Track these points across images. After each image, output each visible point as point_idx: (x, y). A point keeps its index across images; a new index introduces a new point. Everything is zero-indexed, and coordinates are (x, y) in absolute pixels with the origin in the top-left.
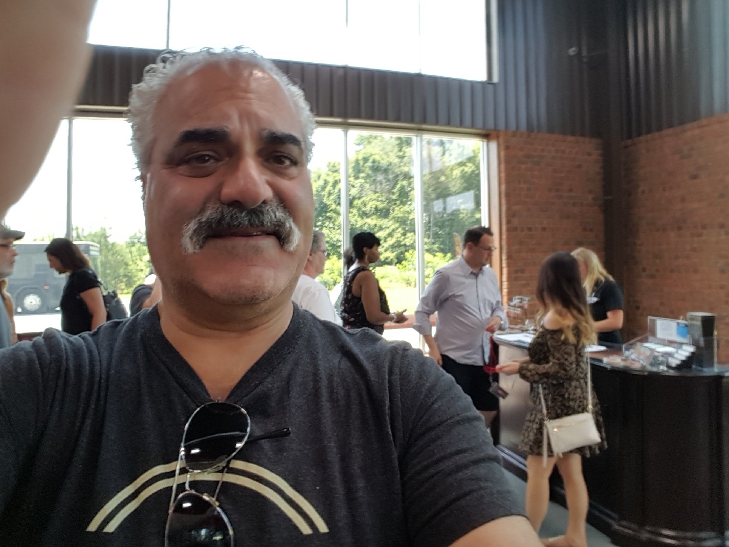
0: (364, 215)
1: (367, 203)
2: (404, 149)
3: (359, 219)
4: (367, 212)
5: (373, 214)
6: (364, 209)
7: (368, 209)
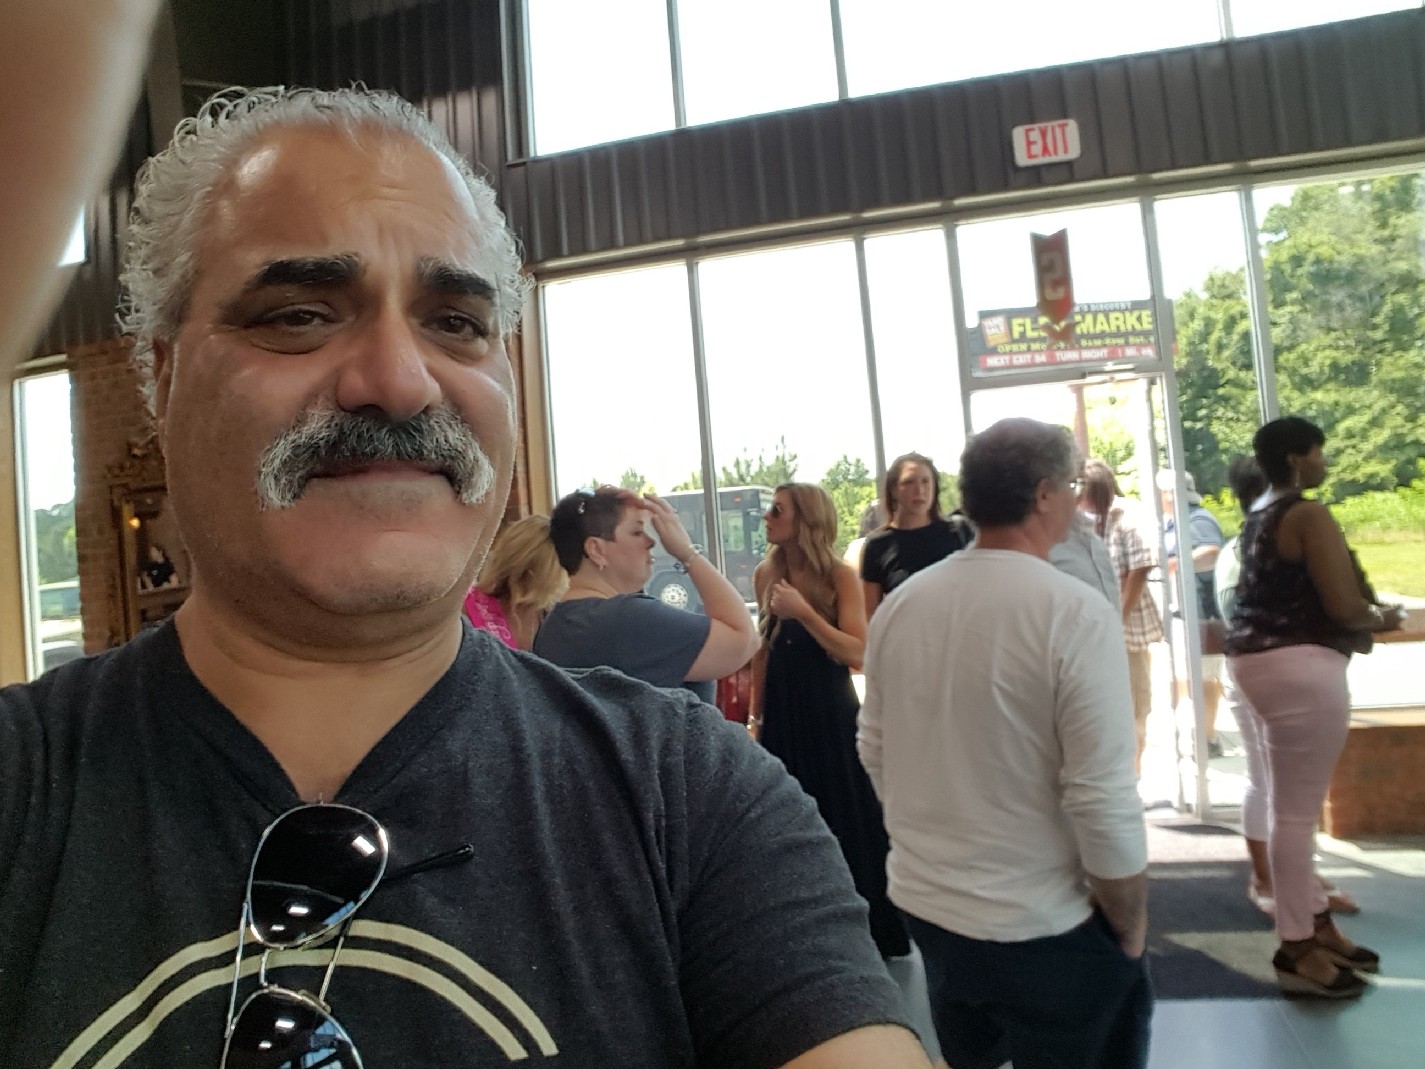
0: (1307, 383)
1: (1311, 355)
2: (1392, 220)
3: (1296, 394)
4: (1314, 376)
5: (1329, 379)
6: (1304, 371)
7: (1314, 368)
